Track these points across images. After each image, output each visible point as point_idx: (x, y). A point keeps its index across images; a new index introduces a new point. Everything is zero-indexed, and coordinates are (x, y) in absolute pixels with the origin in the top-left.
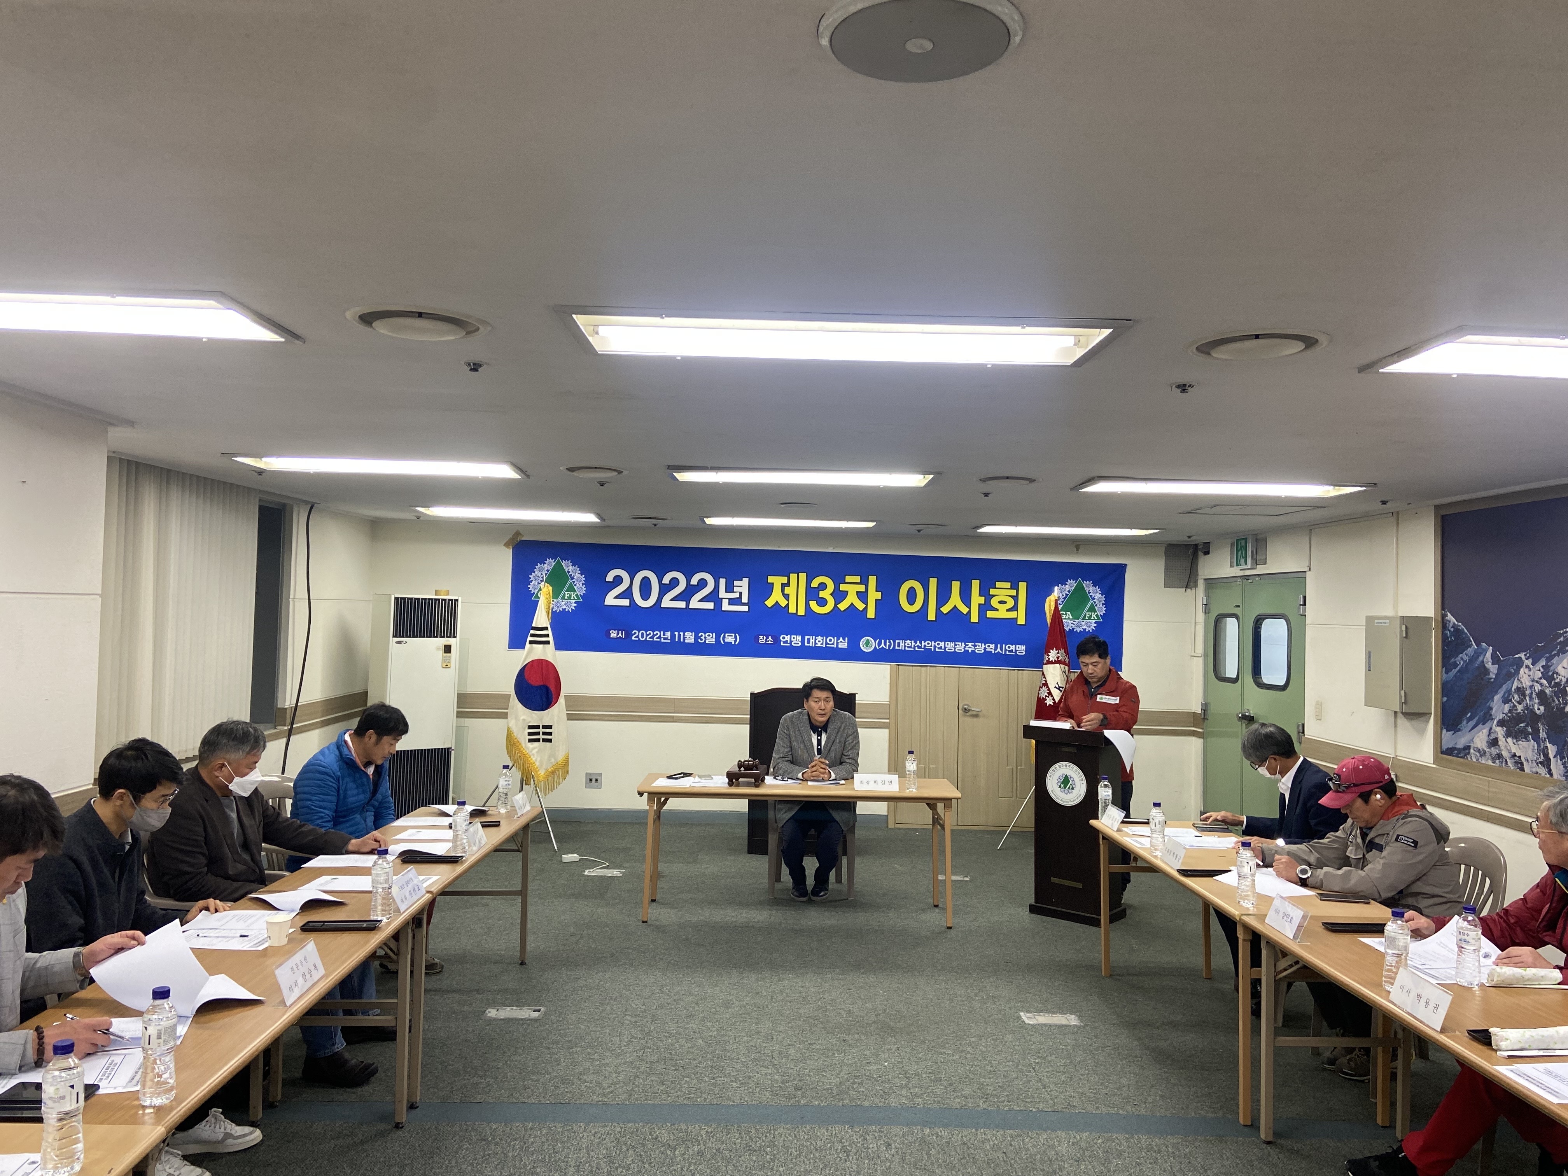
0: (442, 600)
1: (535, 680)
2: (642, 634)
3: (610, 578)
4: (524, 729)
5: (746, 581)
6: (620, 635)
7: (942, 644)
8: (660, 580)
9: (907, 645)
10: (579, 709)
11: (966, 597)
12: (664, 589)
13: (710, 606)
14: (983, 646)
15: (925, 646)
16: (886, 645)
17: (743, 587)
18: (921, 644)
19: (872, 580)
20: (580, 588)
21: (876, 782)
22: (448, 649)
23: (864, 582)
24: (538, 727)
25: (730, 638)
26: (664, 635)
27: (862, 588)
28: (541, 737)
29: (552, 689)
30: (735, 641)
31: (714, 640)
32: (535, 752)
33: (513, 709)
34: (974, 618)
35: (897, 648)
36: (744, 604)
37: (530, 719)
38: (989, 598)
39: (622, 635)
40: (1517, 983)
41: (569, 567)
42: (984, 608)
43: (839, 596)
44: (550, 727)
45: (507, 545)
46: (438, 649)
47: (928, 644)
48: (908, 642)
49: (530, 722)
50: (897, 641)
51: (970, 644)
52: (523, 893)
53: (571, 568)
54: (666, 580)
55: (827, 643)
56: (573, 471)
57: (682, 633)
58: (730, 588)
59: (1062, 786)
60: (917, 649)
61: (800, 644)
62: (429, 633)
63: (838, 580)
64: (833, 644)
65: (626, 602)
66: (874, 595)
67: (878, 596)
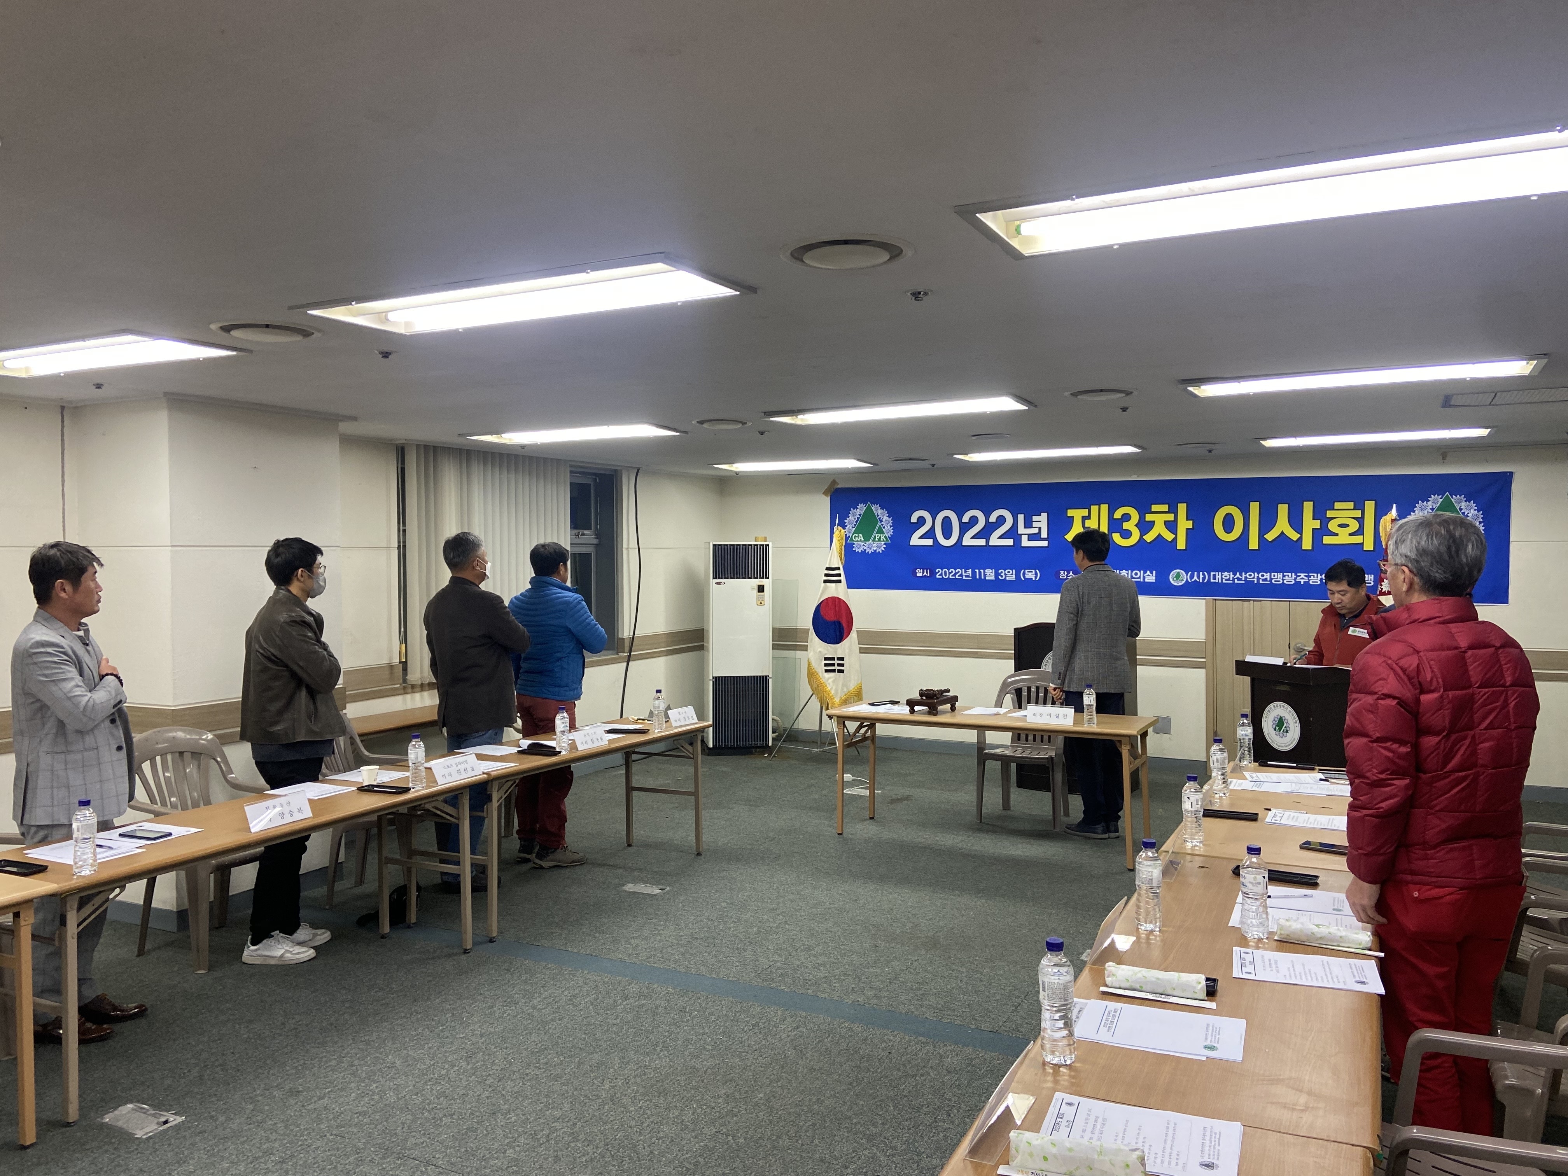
0: (761, 545)
1: (829, 616)
2: (945, 572)
3: (914, 519)
4: (821, 660)
5: (1044, 516)
7: (1267, 576)
8: (960, 519)
9: (1224, 577)
10: (893, 644)
11: (1296, 522)
12: (964, 528)
13: (1009, 542)
15: (1246, 578)
16: (1200, 577)
17: (1042, 522)
18: (1241, 575)
19: (1182, 508)
20: (888, 530)
21: (1049, 715)
22: (761, 589)
23: (1173, 510)
24: (833, 659)
25: (1030, 574)
26: (965, 572)
27: (1170, 517)
28: (836, 668)
29: (844, 625)
30: (1036, 577)
31: (1014, 576)
32: (829, 680)
33: (811, 641)
34: (1307, 545)
35: (1212, 580)
36: (1044, 539)
38: (1325, 521)
39: (927, 573)
41: (878, 511)
42: (1318, 534)
43: (1145, 526)
44: (842, 659)
45: (825, 493)
46: (753, 589)
47: (1250, 575)
48: (1226, 574)
49: (825, 654)
50: (1212, 573)
51: (1302, 575)
52: (695, 794)
53: (880, 511)
54: (966, 519)
57: (982, 571)
58: (1028, 524)
59: (1277, 728)
60: (1236, 581)
62: (744, 574)
63: (1144, 510)
65: (929, 542)
66: (1184, 524)
67: (1190, 524)
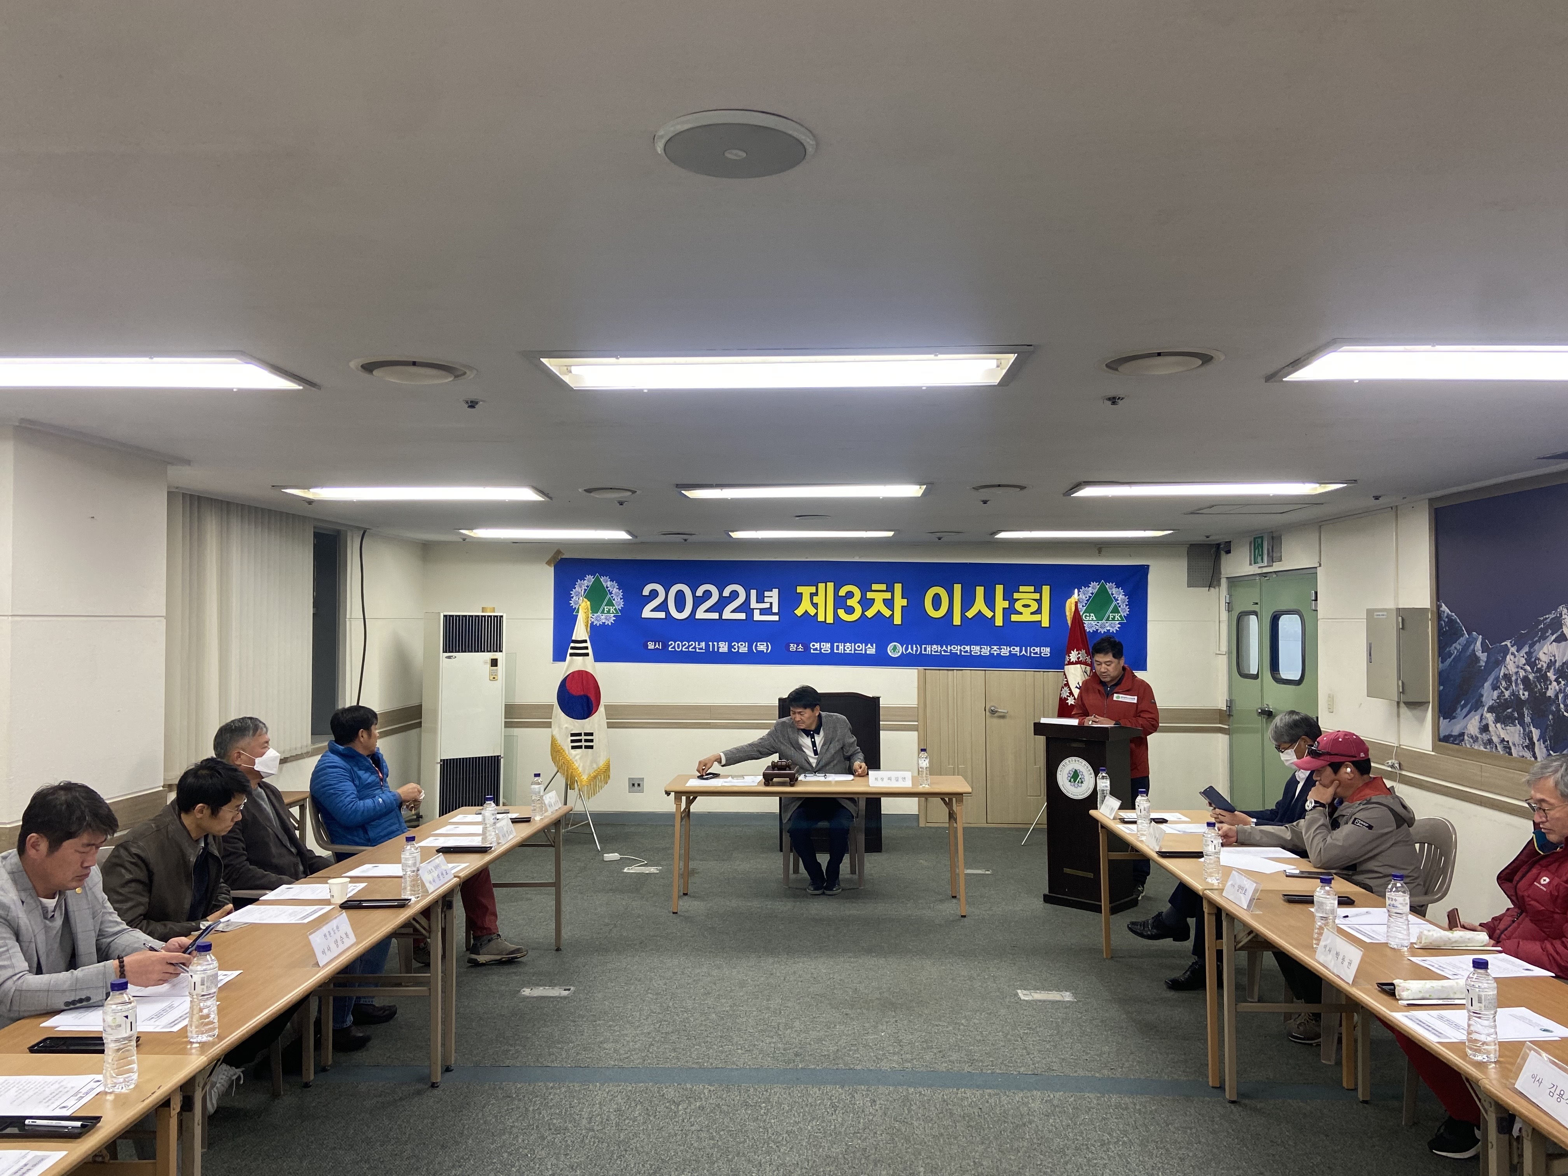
0: (488, 616)
1: (576, 690)
2: (678, 644)
3: (646, 592)
4: (567, 736)
5: (775, 592)
6: (657, 646)
7: (968, 648)
8: (694, 593)
9: (933, 649)
10: (620, 717)
11: (990, 602)
12: (698, 602)
13: (742, 616)
14: (1009, 649)
15: (951, 650)
16: (913, 650)
17: (773, 597)
18: (947, 648)
19: (898, 587)
20: (618, 602)
21: (890, 779)
22: (494, 663)
23: (891, 589)
24: (580, 735)
25: (762, 647)
26: (699, 645)
27: (888, 595)
28: (583, 744)
29: (593, 698)
30: (767, 650)
31: (746, 649)
32: (577, 758)
33: (556, 717)
34: (999, 622)
35: (923, 652)
36: (775, 614)
37: (572, 727)
38: (1012, 601)
39: (659, 646)
40: (1445, 945)
41: (607, 583)
42: (1008, 612)
43: (866, 603)
44: (591, 734)
45: (548, 563)
46: (486, 663)
47: (954, 648)
48: (935, 646)
49: (572, 730)
50: (923, 646)
51: (995, 648)
52: (556, 885)
53: (609, 584)
54: (699, 593)
55: (855, 650)
56: (590, 492)
57: (716, 643)
58: (760, 599)
59: (1072, 780)
60: (943, 653)
61: (829, 651)
62: (476, 647)
63: (865, 588)
64: (862, 650)
65: (662, 615)
66: (900, 602)
67: (904, 602)
